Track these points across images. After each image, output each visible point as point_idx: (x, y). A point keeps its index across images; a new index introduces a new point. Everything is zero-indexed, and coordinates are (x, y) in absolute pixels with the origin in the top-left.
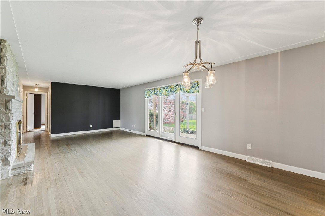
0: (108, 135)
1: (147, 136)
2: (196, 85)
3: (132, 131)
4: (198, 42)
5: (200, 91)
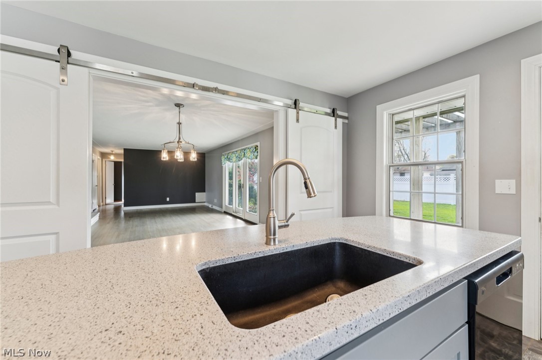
0: (192, 211)
1: (226, 213)
2: (255, 150)
3: (214, 207)
4: (179, 124)
5: (258, 157)
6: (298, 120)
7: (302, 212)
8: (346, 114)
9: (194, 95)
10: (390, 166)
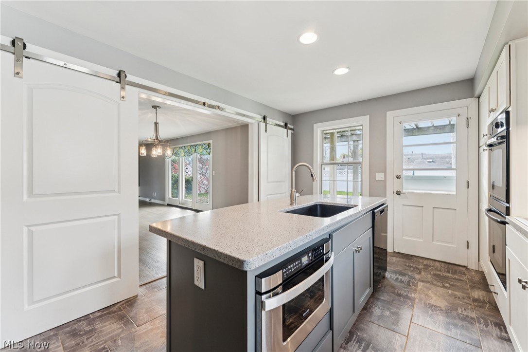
1: (169, 205)
2: (207, 147)
3: (153, 201)
4: (156, 124)
5: (211, 154)
6: (266, 131)
7: (268, 196)
8: (292, 127)
9: (170, 102)
10: (322, 164)
